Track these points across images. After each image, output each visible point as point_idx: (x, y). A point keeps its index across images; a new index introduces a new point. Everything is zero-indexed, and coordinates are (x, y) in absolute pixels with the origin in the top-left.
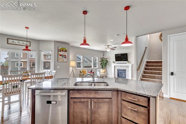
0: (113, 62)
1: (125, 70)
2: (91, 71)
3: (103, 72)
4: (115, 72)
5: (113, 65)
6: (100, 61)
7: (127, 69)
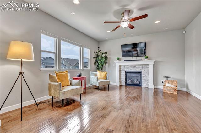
0: (118, 59)
1: (140, 73)
2: (80, 76)
3: (103, 76)
4: (120, 77)
5: (117, 64)
6: (94, 58)
7: (144, 70)
